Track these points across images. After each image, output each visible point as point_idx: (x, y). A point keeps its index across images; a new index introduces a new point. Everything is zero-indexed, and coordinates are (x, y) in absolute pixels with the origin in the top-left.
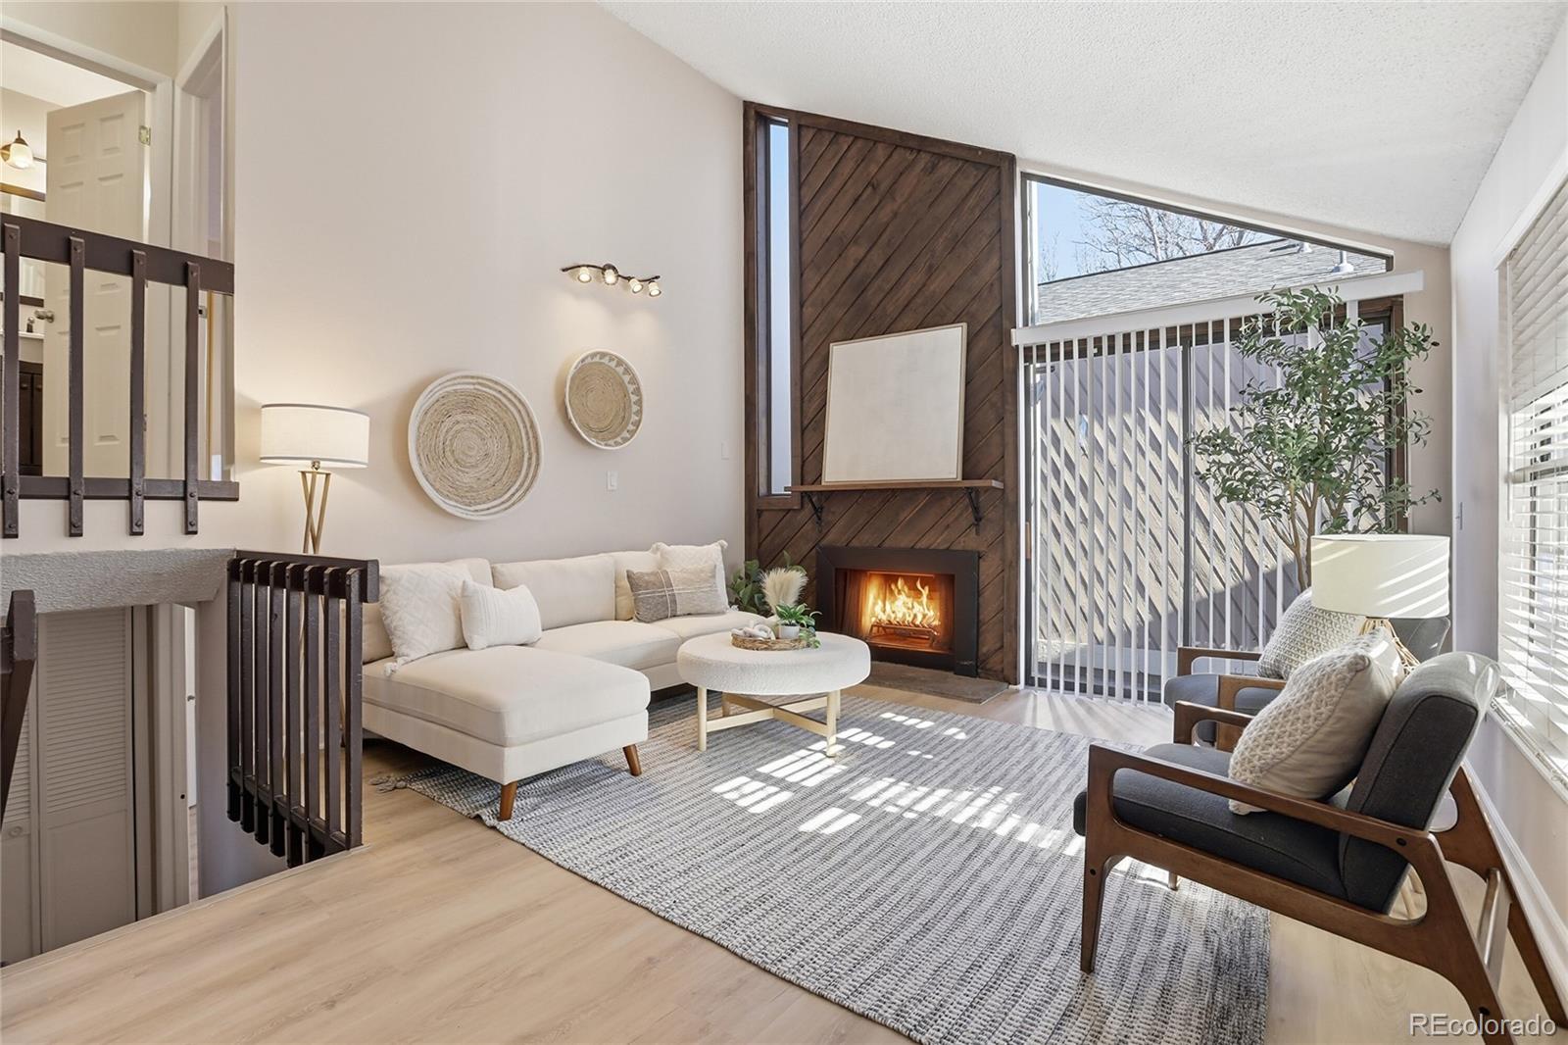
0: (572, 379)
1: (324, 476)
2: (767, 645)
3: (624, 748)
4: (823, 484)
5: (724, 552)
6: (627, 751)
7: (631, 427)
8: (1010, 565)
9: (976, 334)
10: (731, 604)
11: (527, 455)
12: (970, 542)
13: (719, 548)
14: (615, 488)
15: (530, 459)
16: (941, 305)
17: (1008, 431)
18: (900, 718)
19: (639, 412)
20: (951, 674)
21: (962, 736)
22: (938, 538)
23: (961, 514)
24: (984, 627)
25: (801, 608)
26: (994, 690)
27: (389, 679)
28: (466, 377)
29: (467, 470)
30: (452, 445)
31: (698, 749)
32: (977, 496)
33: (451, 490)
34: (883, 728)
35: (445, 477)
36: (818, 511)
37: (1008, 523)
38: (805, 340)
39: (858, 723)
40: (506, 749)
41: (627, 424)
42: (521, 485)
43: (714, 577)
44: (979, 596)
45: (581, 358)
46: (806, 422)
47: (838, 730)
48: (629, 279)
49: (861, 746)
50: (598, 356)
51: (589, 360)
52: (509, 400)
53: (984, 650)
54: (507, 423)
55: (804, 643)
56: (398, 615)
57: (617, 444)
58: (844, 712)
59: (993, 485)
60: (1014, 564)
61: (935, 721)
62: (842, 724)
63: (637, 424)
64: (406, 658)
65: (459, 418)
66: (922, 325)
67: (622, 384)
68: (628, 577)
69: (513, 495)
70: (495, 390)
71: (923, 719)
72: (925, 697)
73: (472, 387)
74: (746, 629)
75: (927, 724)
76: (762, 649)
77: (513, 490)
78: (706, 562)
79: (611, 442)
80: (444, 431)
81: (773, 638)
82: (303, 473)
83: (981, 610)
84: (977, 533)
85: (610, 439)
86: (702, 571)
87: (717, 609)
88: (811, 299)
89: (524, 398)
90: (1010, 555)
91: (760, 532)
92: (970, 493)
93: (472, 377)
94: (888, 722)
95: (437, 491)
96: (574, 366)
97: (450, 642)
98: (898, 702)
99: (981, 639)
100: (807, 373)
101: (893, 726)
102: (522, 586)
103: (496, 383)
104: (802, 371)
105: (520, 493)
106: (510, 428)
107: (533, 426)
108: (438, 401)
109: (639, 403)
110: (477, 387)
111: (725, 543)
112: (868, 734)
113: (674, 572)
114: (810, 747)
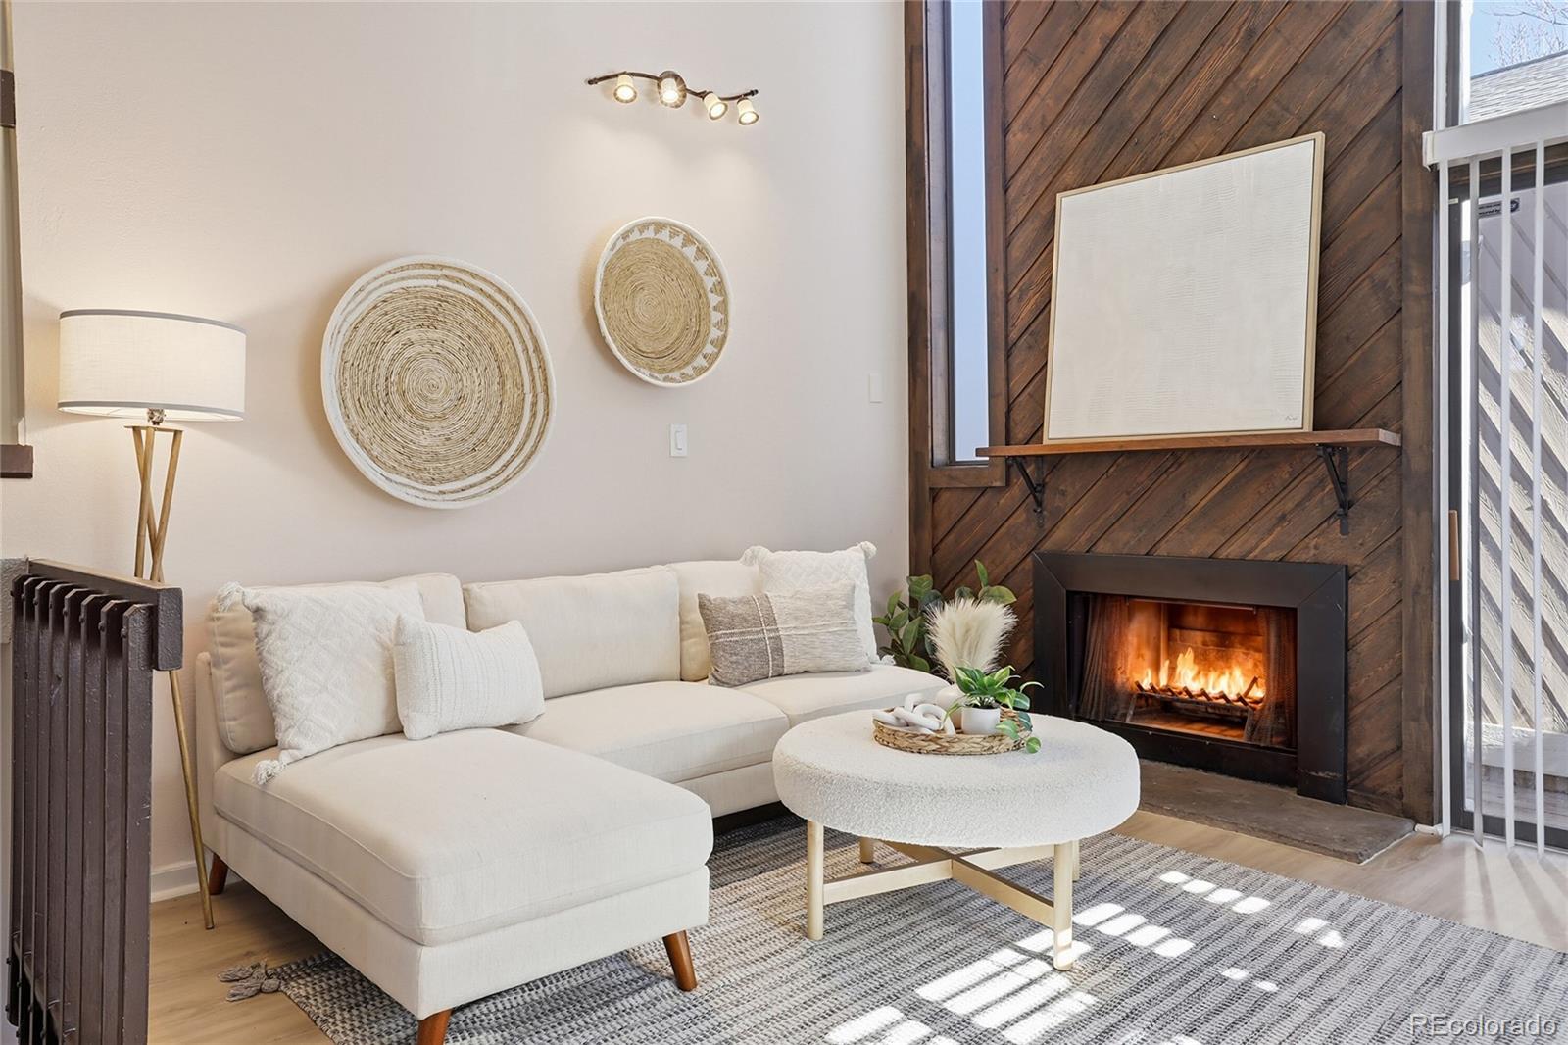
0: (608, 269)
1: (173, 434)
2: (937, 745)
3: (664, 938)
4: (1045, 442)
5: (871, 564)
6: (669, 942)
7: (709, 349)
8: (1416, 593)
9: (1343, 154)
10: (883, 651)
11: (529, 399)
12: (1332, 547)
13: (863, 556)
14: (684, 453)
15: (534, 404)
16: (1272, 105)
17: (1412, 335)
18: (1198, 887)
19: (724, 324)
20: (1291, 793)
21: (1333, 940)
22: (1263, 540)
23: (1309, 496)
24: (1358, 710)
25: (1003, 674)
26: (1387, 835)
27: (263, 790)
28: (422, 266)
29: (425, 424)
30: (401, 381)
31: (807, 936)
32: (1345, 461)
33: (398, 456)
34: (1166, 907)
35: (390, 437)
36: (1036, 490)
37: (1410, 513)
38: (1012, 192)
39: (1113, 893)
40: (425, 950)
41: (704, 344)
42: (520, 449)
43: (850, 606)
44: (1347, 649)
45: (621, 230)
46: (1014, 336)
47: (1077, 906)
48: (702, 95)
49: (1123, 949)
50: (652, 228)
51: (635, 237)
52: (498, 305)
53: (1361, 751)
54: (497, 346)
55: (1009, 741)
56: (286, 674)
57: (685, 377)
58: (1089, 865)
59: (1381, 438)
60: (1423, 591)
61: (1272, 898)
62: (1087, 893)
63: (720, 343)
64: (295, 752)
65: (414, 335)
66: (1231, 146)
67: (693, 277)
68: (701, 606)
69: (506, 466)
70: (473, 287)
71: (1247, 891)
72: (1244, 840)
73: (434, 283)
74: (899, 710)
75: (1254, 905)
76: (928, 753)
77: (506, 457)
78: (838, 580)
79: (676, 375)
80: (389, 356)
81: (951, 731)
82: (136, 430)
83: (1352, 676)
84: (1344, 531)
85: (672, 370)
86: (828, 597)
87: (856, 664)
88: (1024, 115)
89: (522, 301)
90: (1414, 572)
91: (934, 527)
92: (1330, 455)
93: (433, 266)
94: (1175, 893)
95: (375, 459)
96: (609, 245)
97: (377, 722)
98: (1191, 848)
99: (1353, 730)
100: (1016, 252)
101: (1185, 903)
102: (513, 622)
103: (474, 275)
104: (1007, 245)
105: (518, 461)
106: (501, 352)
107: (538, 349)
108: (375, 307)
109: (723, 307)
110: (442, 282)
111: (873, 548)
112: (1137, 919)
113: (780, 598)
114: (1022, 944)
